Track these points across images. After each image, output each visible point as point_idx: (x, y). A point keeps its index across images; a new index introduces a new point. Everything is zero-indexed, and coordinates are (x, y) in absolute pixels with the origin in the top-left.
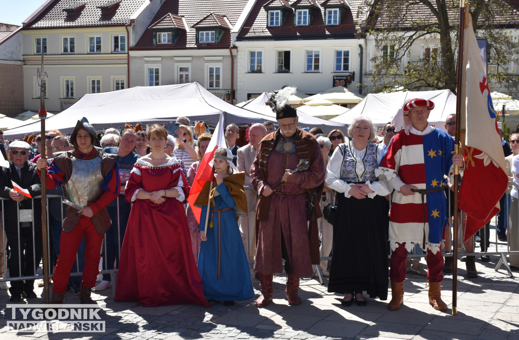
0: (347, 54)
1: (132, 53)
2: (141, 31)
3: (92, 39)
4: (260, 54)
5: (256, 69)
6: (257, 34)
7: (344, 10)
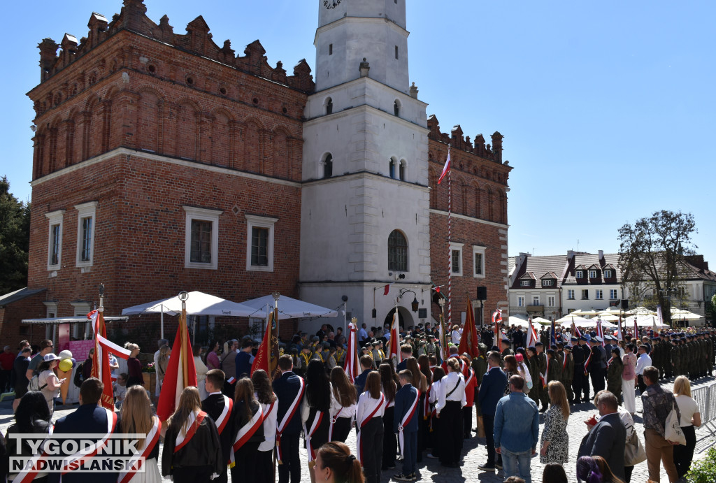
0: (615, 291)
2: (514, 280)
4: (573, 291)
5: (572, 298)
6: (571, 282)
7: (614, 272)
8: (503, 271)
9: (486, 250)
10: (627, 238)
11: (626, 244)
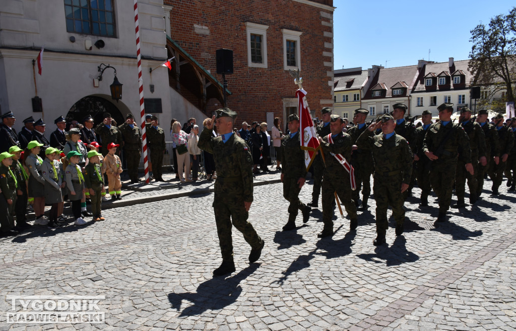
0: (464, 96)
1: (362, 101)
2: (366, 91)
3: (344, 96)
4: (422, 98)
5: (420, 105)
6: (420, 90)
7: (463, 77)
8: (326, 64)
9: (301, 37)
10: (480, 39)
11: (478, 46)
